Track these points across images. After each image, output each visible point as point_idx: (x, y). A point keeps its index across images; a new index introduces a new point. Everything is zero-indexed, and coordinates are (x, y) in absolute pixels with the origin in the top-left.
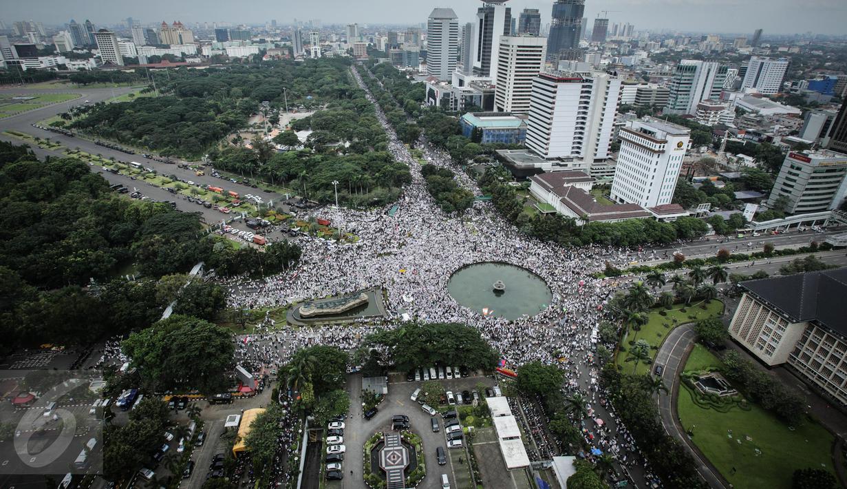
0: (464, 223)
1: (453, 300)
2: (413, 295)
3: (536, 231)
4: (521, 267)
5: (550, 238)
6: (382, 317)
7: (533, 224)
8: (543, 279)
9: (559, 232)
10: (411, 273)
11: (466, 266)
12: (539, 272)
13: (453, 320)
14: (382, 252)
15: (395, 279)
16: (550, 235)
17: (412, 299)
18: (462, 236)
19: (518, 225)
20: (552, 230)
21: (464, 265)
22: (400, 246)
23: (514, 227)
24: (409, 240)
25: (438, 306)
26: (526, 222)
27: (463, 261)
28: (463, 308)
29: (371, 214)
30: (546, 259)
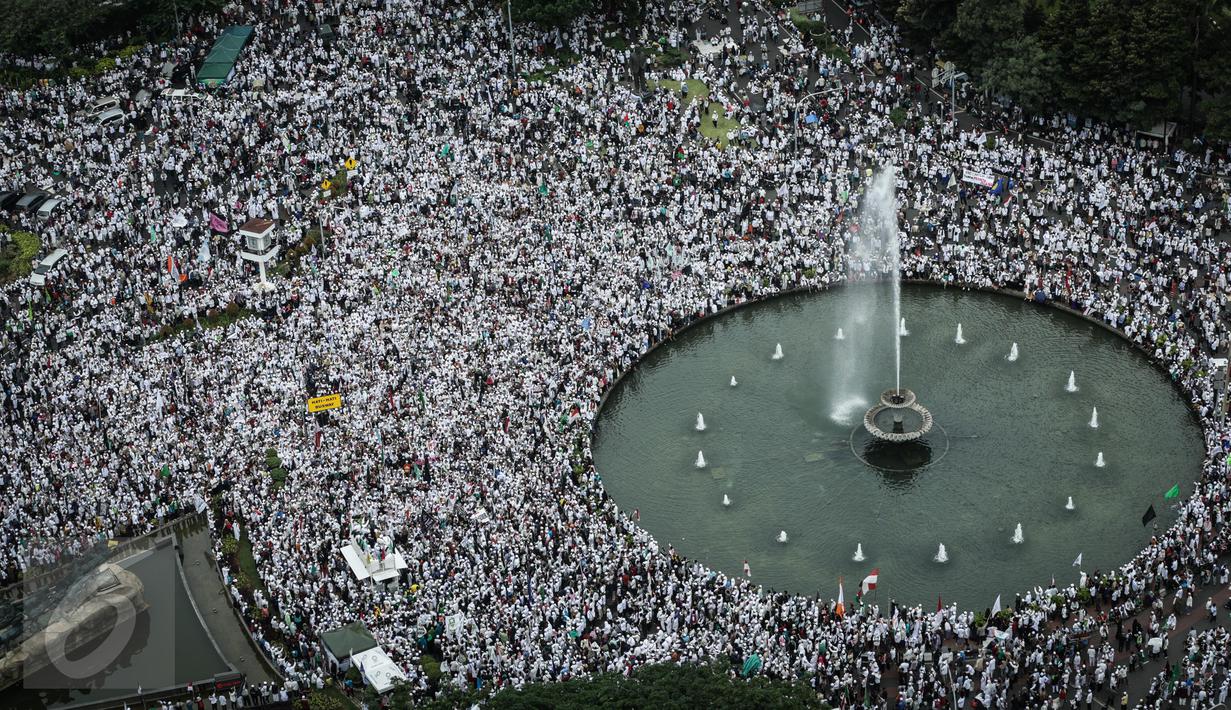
0: (653, 76)
1: (642, 535)
2: (401, 540)
3: (1074, 79)
4: (1008, 296)
5: (1157, 111)
6: (238, 683)
7: (1048, 41)
8: (1143, 351)
9: (1203, 70)
10: (374, 408)
11: (690, 329)
12: (1112, 315)
13: (654, 649)
14: (189, 309)
15: (285, 456)
16: (1155, 91)
17: (397, 561)
18: (648, 155)
19: (962, 53)
20: (1164, 62)
21: (676, 322)
22: (289, 260)
23: (946, 72)
24: (336, 219)
25: (556, 581)
26: (1008, 33)
27: (668, 301)
28: (702, 572)
29: (97, 90)
30: (1150, 232)
